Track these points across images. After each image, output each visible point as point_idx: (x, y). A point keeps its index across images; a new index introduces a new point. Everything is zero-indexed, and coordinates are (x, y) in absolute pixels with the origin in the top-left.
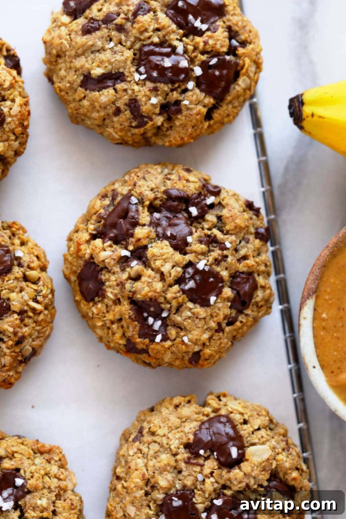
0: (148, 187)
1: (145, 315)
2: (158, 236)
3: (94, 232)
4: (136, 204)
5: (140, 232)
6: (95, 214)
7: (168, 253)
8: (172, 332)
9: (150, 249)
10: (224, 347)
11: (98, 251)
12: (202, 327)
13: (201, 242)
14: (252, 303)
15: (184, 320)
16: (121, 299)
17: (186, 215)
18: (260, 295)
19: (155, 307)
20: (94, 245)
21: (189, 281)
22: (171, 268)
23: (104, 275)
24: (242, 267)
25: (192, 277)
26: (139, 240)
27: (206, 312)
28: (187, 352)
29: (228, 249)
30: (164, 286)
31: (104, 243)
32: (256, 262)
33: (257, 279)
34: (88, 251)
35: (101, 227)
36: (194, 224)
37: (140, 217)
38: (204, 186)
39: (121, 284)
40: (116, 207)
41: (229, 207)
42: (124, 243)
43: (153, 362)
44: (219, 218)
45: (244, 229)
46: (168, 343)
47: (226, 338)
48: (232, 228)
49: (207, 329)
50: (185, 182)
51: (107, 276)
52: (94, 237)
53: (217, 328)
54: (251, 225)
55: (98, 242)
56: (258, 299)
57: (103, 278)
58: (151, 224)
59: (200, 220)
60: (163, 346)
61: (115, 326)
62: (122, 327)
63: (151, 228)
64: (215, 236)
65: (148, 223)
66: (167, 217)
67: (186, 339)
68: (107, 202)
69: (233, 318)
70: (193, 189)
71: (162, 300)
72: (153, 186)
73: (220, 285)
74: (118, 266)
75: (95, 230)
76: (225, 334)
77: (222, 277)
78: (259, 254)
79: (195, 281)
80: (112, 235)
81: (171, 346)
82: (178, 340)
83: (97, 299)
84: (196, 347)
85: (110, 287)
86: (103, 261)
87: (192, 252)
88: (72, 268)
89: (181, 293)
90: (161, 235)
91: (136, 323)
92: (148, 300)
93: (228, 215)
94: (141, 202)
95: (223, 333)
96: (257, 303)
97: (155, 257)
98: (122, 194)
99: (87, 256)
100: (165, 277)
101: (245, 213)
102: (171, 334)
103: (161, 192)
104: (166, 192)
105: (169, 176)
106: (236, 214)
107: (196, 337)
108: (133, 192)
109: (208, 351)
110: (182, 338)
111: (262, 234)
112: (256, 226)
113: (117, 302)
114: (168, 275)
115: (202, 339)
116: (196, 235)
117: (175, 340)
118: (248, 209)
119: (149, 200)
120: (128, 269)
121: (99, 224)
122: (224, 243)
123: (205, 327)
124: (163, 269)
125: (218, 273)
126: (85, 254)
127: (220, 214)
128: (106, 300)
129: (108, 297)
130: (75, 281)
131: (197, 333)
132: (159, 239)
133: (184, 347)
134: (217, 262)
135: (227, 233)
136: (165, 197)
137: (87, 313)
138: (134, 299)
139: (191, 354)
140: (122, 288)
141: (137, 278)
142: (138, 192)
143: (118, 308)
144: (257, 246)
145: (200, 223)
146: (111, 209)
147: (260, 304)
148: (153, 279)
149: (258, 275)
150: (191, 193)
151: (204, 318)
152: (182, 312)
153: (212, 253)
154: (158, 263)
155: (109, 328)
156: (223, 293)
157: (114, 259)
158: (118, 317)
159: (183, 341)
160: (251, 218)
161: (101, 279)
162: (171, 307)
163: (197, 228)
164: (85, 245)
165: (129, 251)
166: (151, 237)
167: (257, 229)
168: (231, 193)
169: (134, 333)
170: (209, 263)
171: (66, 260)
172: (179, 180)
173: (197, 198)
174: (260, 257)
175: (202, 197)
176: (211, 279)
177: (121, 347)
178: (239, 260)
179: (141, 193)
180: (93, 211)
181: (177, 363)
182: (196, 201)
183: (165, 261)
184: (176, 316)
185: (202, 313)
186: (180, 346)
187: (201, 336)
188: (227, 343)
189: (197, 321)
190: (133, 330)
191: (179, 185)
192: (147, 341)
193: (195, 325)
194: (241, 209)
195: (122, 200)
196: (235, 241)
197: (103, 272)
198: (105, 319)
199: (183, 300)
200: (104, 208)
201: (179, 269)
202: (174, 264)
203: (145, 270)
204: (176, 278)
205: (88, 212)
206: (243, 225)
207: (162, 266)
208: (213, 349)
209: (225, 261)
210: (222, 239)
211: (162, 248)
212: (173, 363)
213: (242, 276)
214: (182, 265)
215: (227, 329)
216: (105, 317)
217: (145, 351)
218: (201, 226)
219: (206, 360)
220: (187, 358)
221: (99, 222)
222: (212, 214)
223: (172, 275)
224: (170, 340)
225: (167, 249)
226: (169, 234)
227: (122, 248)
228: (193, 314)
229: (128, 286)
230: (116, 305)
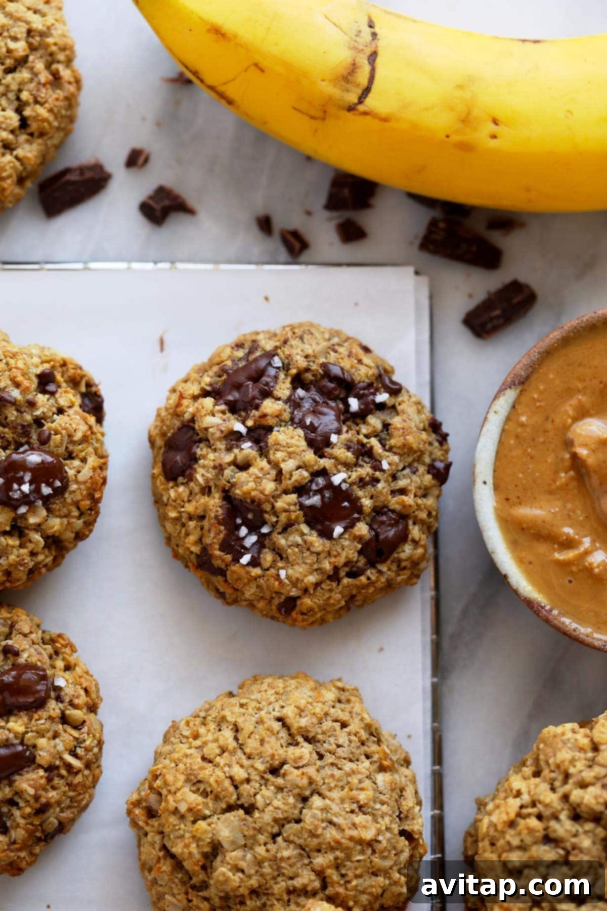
0: (302, 351)
1: (239, 521)
2: (292, 419)
3: (208, 388)
4: (278, 368)
5: (269, 406)
6: (218, 364)
7: (298, 446)
8: (268, 557)
9: (274, 433)
10: (333, 605)
11: (203, 412)
12: (311, 565)
13: (348, 448)
14: (392, 558)
15: (289, 546)
16: (213, 489)
17: (341, 406)
18: (407, 550)
19: (255, 516)
20: (202, 404)
21: (314, 495)
22: (294, 467)
23: (202, 449)
24: (394, 502)
25: (320, 491)
26: (264, 416)
27: (324, 545)
28: (278, 593)
29: (383, 471)
30: (276, 490)
31: (215, 404)
32: (417, 505)
33: (411, 527)
34: (191, 410)
35: (219, 384)
36: (349, 423)
37: (277, 387)
38: (379, 377)
39: (220, 468)
40: (249, 363)
41: (405, 417)
42: (243, 414)
43: (229, 591)
44: (386, 426)
45: (415, 452)
46: (256, 571)
47: (340, 593)
48: (399, 444)
49: (316, 570)
50: (356, 361)
51: (205, 451)
52: (205, 394)
53: (331, 573)
54: (427, 453)
55: (208, 402)
56: (403, 556)
57: (199, 452)
58: (289, 400)
59: (358, 421)
60: (248, 573)
61: (192, 524)
62: (202, 528)
63: (287, 407)
64: (372, 448)
65: (284, 397)
66: (314, 400)
67: (283, 574)
68: (240, 353)
69: (358, 568)
70: (362, 375)
71: (267, 507)
72: (310, 351)
73: (356, 515)
74: (224, 442)
75: (211, 385)
76: (340, 587)
77: (361, 506)
78: (425, 496)
79: (323, 497)
80: (230, 398)
81: (260, 577)
82: (273, 571)
83: (181, 479)
84: (294, 590)
85: (204, 467)
86: (206, 429)
87: (331, 457)
88: (162, 427)
89: (298, 507)
90: (297, 420)
91: (222, 528)
92: (249, 501)
93: (399, 426)
94: (286, 367)
95: (338, 585)
96: (399, 561)
97: (279, 447)
98: (263, 349)
99: (187, 416)
100: (283, 478)
101: (424, 433)
102: (265, 559)
103: (317, 364)
104: (324, 366)
105: (336, 348)
106: (410, 428)
107: (297, 575)
108: (279, 351)
109: (307, 601)
110: (278, 570)
111: (438, 470)
112: (433, 457)
113: (206, 490)
114: (288, 476)
115: (306, 580)
116: (344, 436)
117: (268, 569)
118: (430, 430)
119: (298, 368)
120: (236, 451)
121: (218, 379)
122: (380, 462)
123: (316, 566)
124: (283, 466)
125: (358, 499)
126: (185, 413)
127: (389, 421)
128: (192, 484)
129: (197, 480)
130: (160, 448)
131: (301, 570)
132: (292, 425)
133: (277, 583)
134: (362, 483)
135: (390, 450)
136: (321, 371)
137: (162, 495)
138: (231, 494)
139: (283, 597)
140: (219, 473)
141: (244, 466)
142: (287, 352)
143: (204, 500)
144: (425, 483)
145: (357, 425)
146: (242, 364)
147: (403, 564)
148: (264, 475)
149: (414, 523)
150: (358, 378)
151: (318, 554)
152: (290, 534)
153: (359, 469)
154: (280, 455)
155: (184, 525)
156: (356, 528)
157: (222, 432)
158: (200, 512)
159: (278, 575)
160: (430, 444)
161: (195, 454)
162: (277, 522)
163: (349, 429)
164: (190, 401)
165: (247, 427)
166: (283, 418)
167: (434, 460)
168: (413, 399)
169: (215, 541)
170: (349, 481)
171: (158, 415)
172: (349, 356)
173: (364, 389)
174: (425, 500)
175: (372, 390)
176: (346, 504)
177: (193, 557)
178: (393, 492)
179: (290, 355)
180: (217, 360)
181: (261, 605)
182: (362, 392)
183: (290, 455)
184: (280, 536)
185: (317, 544)
186: (272, 580)
187: (306, 576)
188: (339, 601)
189: (307, 554)
190: (214, 538)
191: (346, 364)
192: (229, 557)
193: (303, 558)
194: (421, 426)
195: (261, 356)
196: (397, 465)
197: (202, 445)
198: (183, 510)
199: (297, 517)
200: (233, 361)
201: (306, 474)
202: (301, 463)
203: (258, 460)
204: (297, 484)
205: (210, 360)
206: (415, 446)
207: (284, 461)
208: (317, 601)
209: (374, 486)
210: (380, 455)
211: (292, 438)
212: (255, 603)
213: (391, 514)
214: (311, 470)
215: (346, 581)
216: (183, 507)
217: (222, 572)
218: (357, 428)
219: (303, 614)
220: (276, 601)
221: (220, 376)
222: (378, 418)
223: (294, 479)
224: (262, 568)
225: (298, 440)
226: (308, 422)
227: (238, 420)
228: (305, 542)
229: (228, 472)
230: (203, 494)
